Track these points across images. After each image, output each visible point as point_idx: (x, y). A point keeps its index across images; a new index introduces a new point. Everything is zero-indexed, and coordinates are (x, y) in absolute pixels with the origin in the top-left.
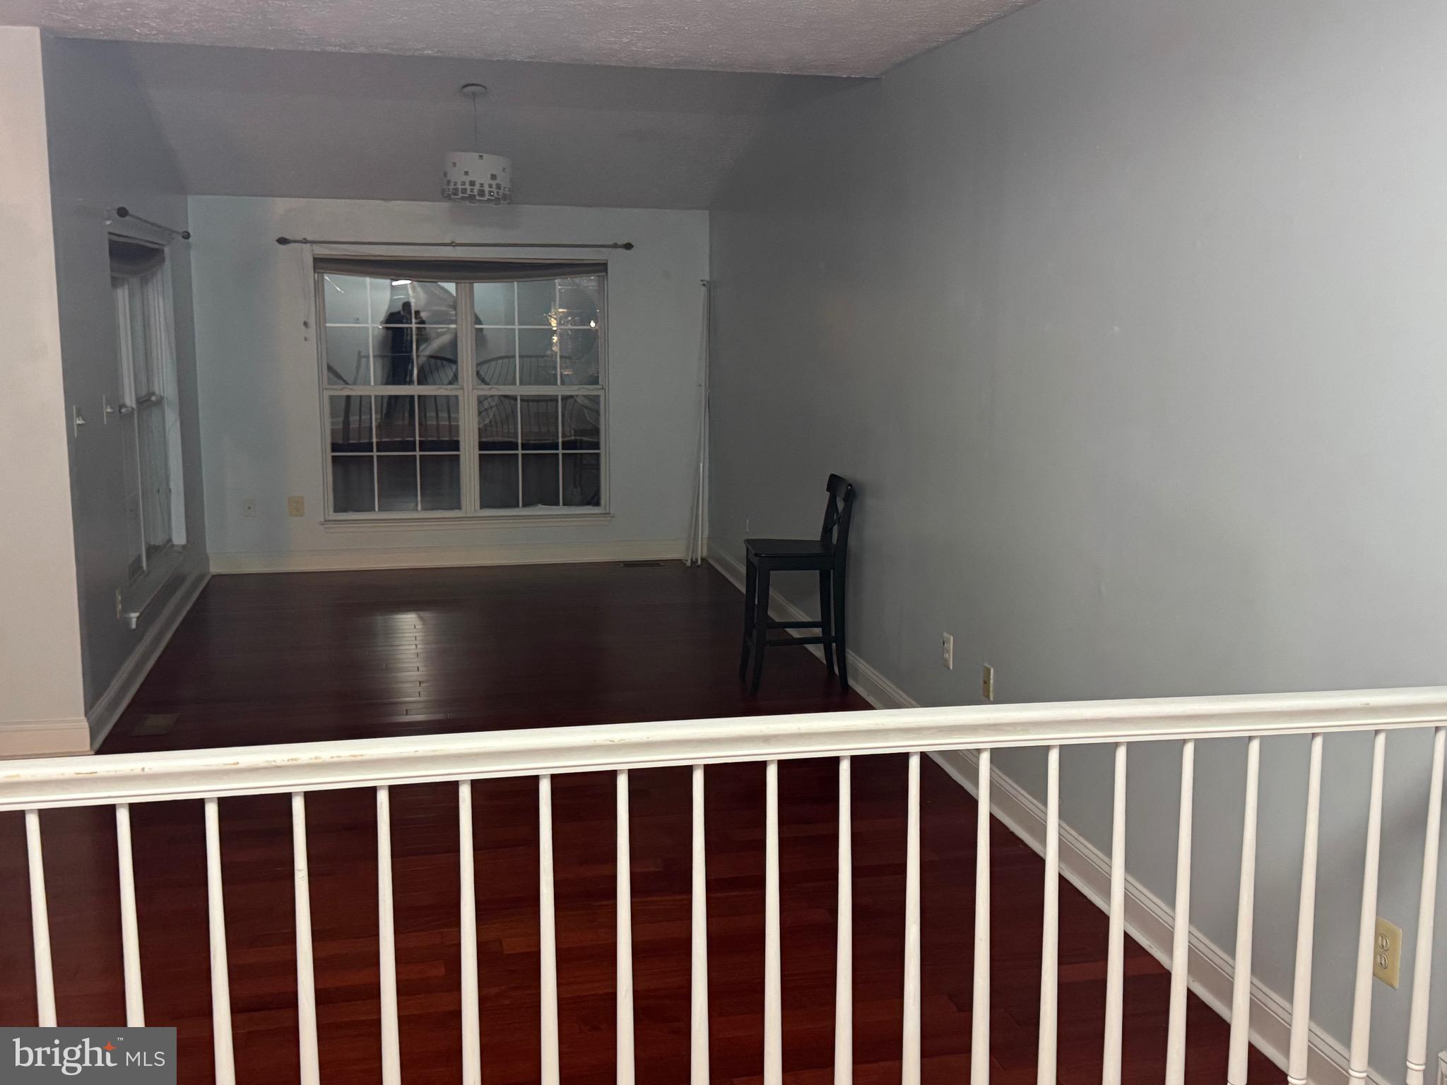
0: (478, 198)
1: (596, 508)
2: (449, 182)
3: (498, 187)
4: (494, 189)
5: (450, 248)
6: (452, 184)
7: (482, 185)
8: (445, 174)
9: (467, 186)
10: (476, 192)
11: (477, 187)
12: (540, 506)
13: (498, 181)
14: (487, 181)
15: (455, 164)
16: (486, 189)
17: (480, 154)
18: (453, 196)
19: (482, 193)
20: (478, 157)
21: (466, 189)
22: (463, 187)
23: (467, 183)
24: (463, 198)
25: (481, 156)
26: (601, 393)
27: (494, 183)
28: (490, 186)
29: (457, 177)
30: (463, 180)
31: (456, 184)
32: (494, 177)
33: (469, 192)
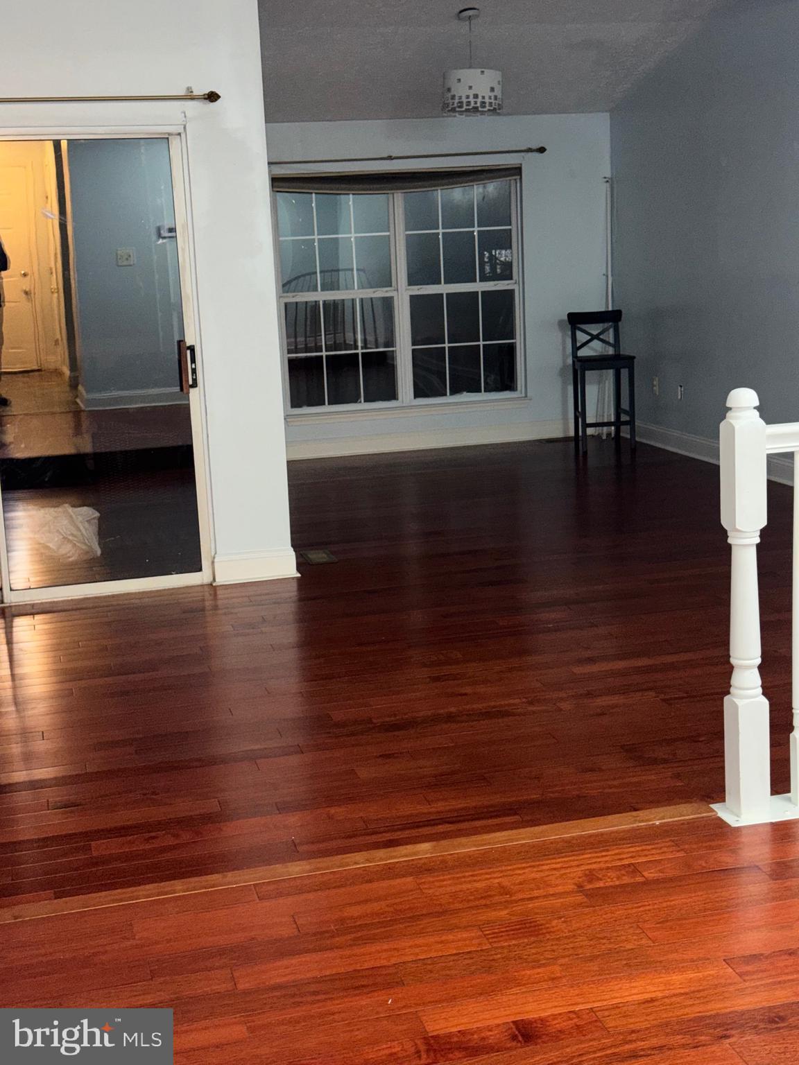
0: (480, 109)
1: (513, 393)
2: (453, 97)
3: (496, 98)
4: (492, 101)
5: (388, 162)
6: (457, 98)
7: (483, 97)
8: (449, 90)
9: (472, 100)
10: (478, 105)
11: (480, 100)
12: (465, 393)
13: (495, 93)
14: (487, 93)
15: (459, 80)
16: (487, 100)
17: (483, 70)
18: (457, 109)
19: (483, 103)
20: (480, 73)
21: (469, 102)
22: (469, 100)
23: (471, 97)
24: (467, 110)
25: (483, 72)
26: (515, 287)
27: (492, 94)
28: (490, 98)
29: (461, 91)
30: (467, 94)
31: (460, 98)
32: (492, 89)
33: (472, 104)
